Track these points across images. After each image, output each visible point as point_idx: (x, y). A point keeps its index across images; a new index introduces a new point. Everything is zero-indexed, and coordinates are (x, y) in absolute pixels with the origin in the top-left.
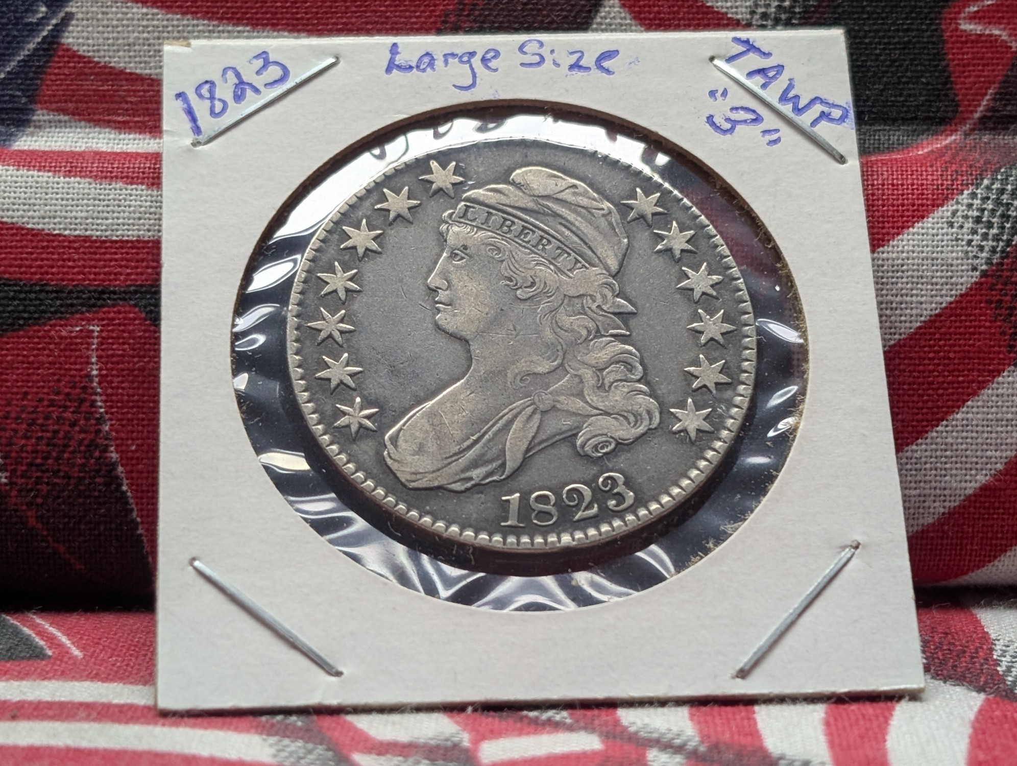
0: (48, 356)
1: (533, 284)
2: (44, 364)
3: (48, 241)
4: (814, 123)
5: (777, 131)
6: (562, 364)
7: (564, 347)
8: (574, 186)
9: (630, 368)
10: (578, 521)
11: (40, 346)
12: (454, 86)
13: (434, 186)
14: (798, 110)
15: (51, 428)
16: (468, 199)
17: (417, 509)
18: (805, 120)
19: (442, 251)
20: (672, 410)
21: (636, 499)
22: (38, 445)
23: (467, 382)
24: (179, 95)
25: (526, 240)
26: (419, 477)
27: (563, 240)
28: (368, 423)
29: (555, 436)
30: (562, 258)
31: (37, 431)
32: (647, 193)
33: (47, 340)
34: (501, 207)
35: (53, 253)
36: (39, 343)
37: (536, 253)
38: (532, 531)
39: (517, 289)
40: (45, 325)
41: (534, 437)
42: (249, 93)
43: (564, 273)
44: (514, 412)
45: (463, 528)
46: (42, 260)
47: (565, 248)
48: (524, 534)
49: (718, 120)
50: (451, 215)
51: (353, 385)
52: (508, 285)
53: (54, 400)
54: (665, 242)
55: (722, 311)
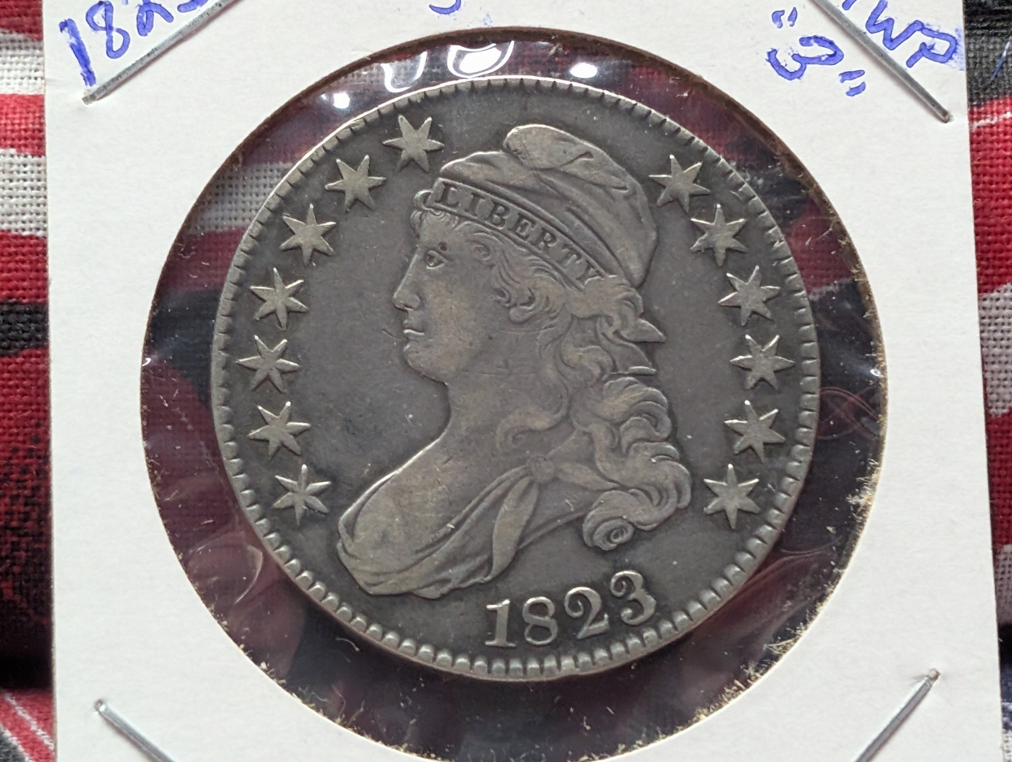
0: (23, 395)
1: (531, 300)
2: (16, 405)
3: (16, 246)
4: (911, 62)
5: (860, 73)
6: (567, 417)
7: (571, 390)
8: (588, 154)
9: (656, 422)
10: (583, 639)
11: (11, 383)
12: (431, 7)
13: (404, 155)
14: (891, 42)
15: (30, 484)
16: (447, 174)
17: (379, 623)
18: (900, 55)
19: (413, 251)
20: (708, 481)
21: (658, 608)
22: (12, 505)
23: (442, 445)
24: (65, 25)
25: (524, 234)
26: (382, 578)
27: (571, 233)
28: (318, 504)
29: (555, 519)
30: (569, 262)
31: (11, 489)
32: (685, 162)
33: (20, 375)
34: (491, 185)
35: (23, 262)
36: (10, 379)
37: (536, 254)
38: (525, 652)
39: (509, 308)
40: (17, 355)
41: (529, 522)
42: (157, 18)
43: (571, 283)
44: (504, 485)
45: (437, 649)
46: (10, 271)
47: (575, 246)
48: (515, 657)
49: (784, 58)
50: (426, 196)
51: (297, 448)
52: (499, 302)
53: (31, 450)
54: (705, 236)
55: (777, 337)
